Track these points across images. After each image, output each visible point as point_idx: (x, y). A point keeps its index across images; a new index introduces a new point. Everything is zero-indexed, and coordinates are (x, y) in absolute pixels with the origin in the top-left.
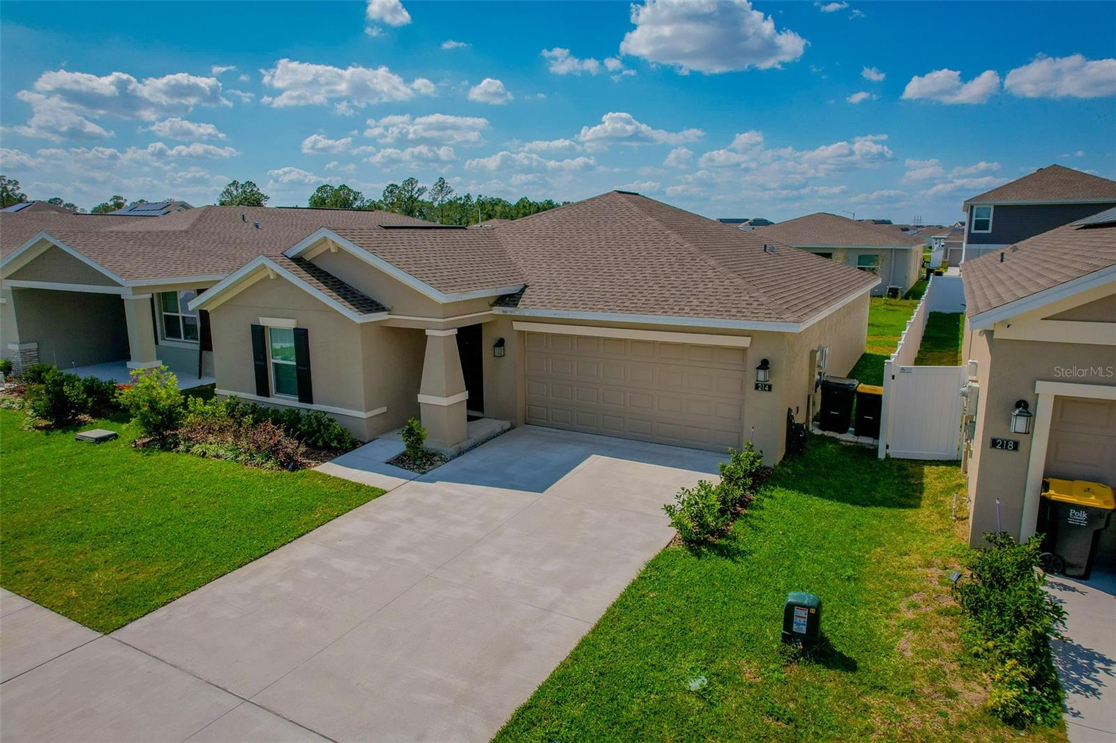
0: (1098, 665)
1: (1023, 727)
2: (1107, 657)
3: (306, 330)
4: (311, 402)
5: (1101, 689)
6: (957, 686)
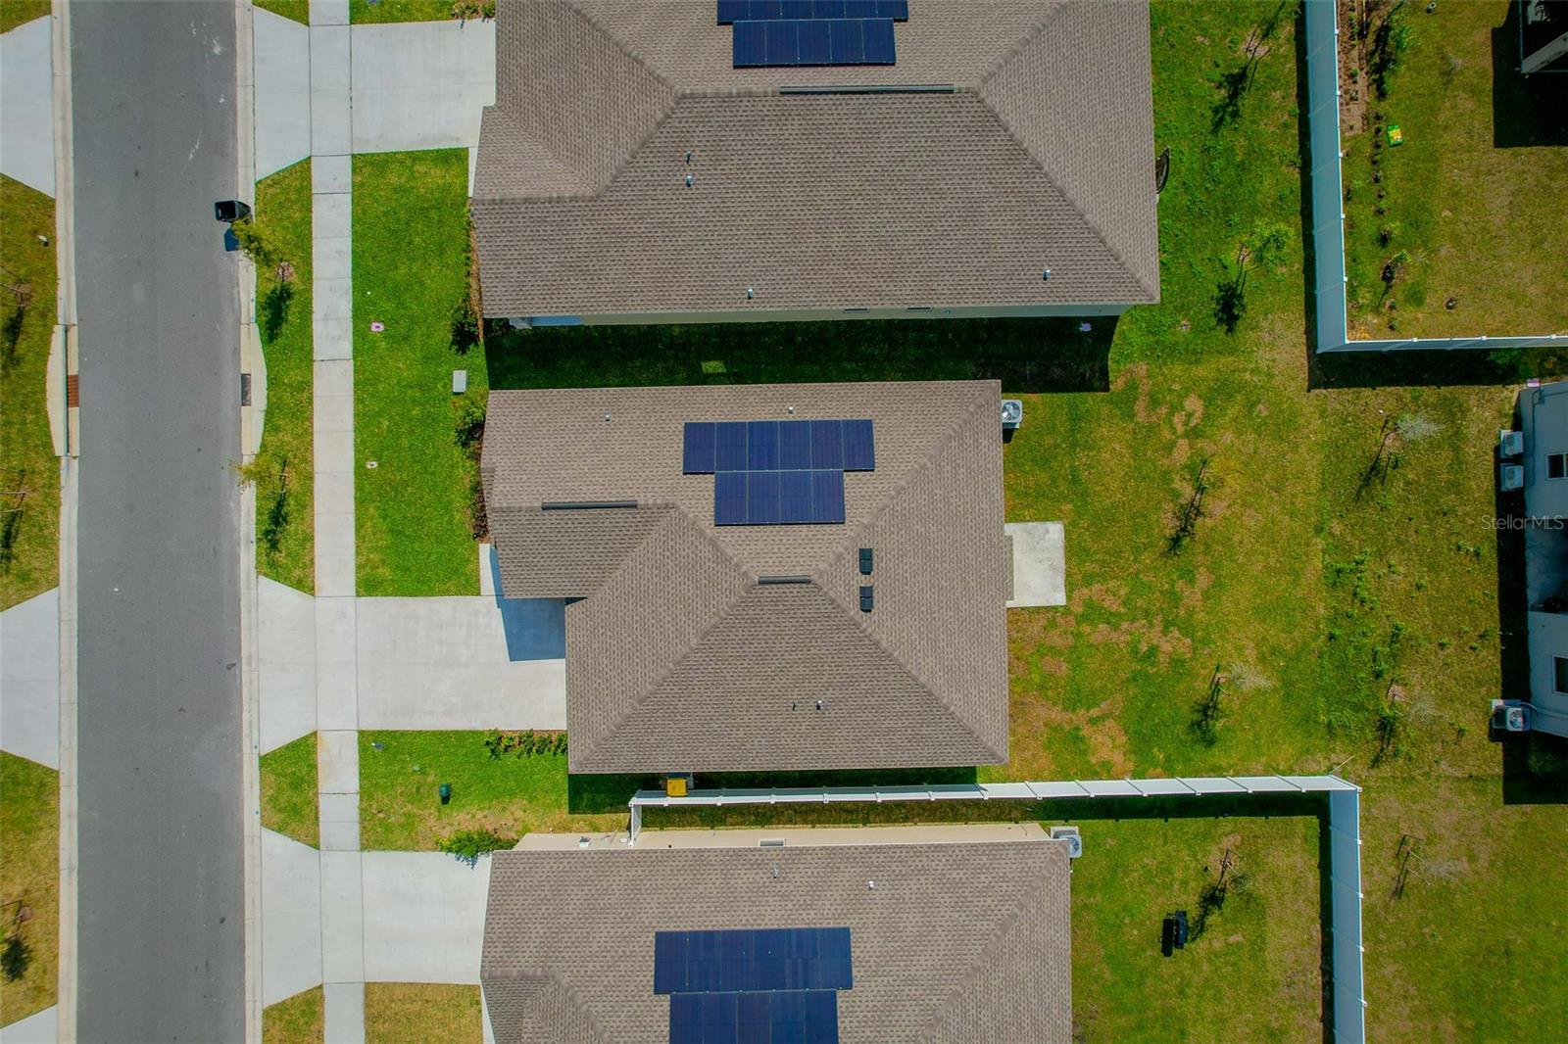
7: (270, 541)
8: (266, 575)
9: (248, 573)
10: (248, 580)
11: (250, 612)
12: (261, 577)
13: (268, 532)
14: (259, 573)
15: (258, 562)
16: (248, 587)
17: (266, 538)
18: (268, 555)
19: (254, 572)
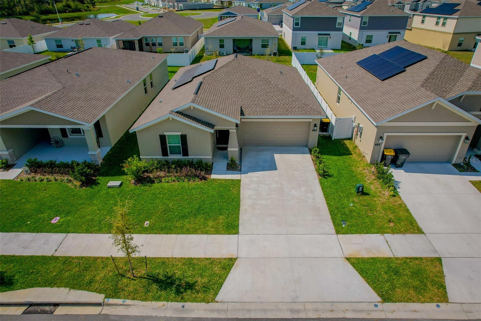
0: (398, 183)
1: (395, 197)
2: (398, 181)
3: (186, 135)
4: (188, 156)
5: (400, 187)
6: (384, 193)
7: (185, 289)
8: (216, 294)
9: (212, 311)
10: (219, 311)
11: (249, 310)
12: (217, 299)
13: (178, 292)
14: (213, 300)
15: (203, 300)
16: (226, 311)
17: (182, 293)
18: (198, 292)
19: (211, 305)
